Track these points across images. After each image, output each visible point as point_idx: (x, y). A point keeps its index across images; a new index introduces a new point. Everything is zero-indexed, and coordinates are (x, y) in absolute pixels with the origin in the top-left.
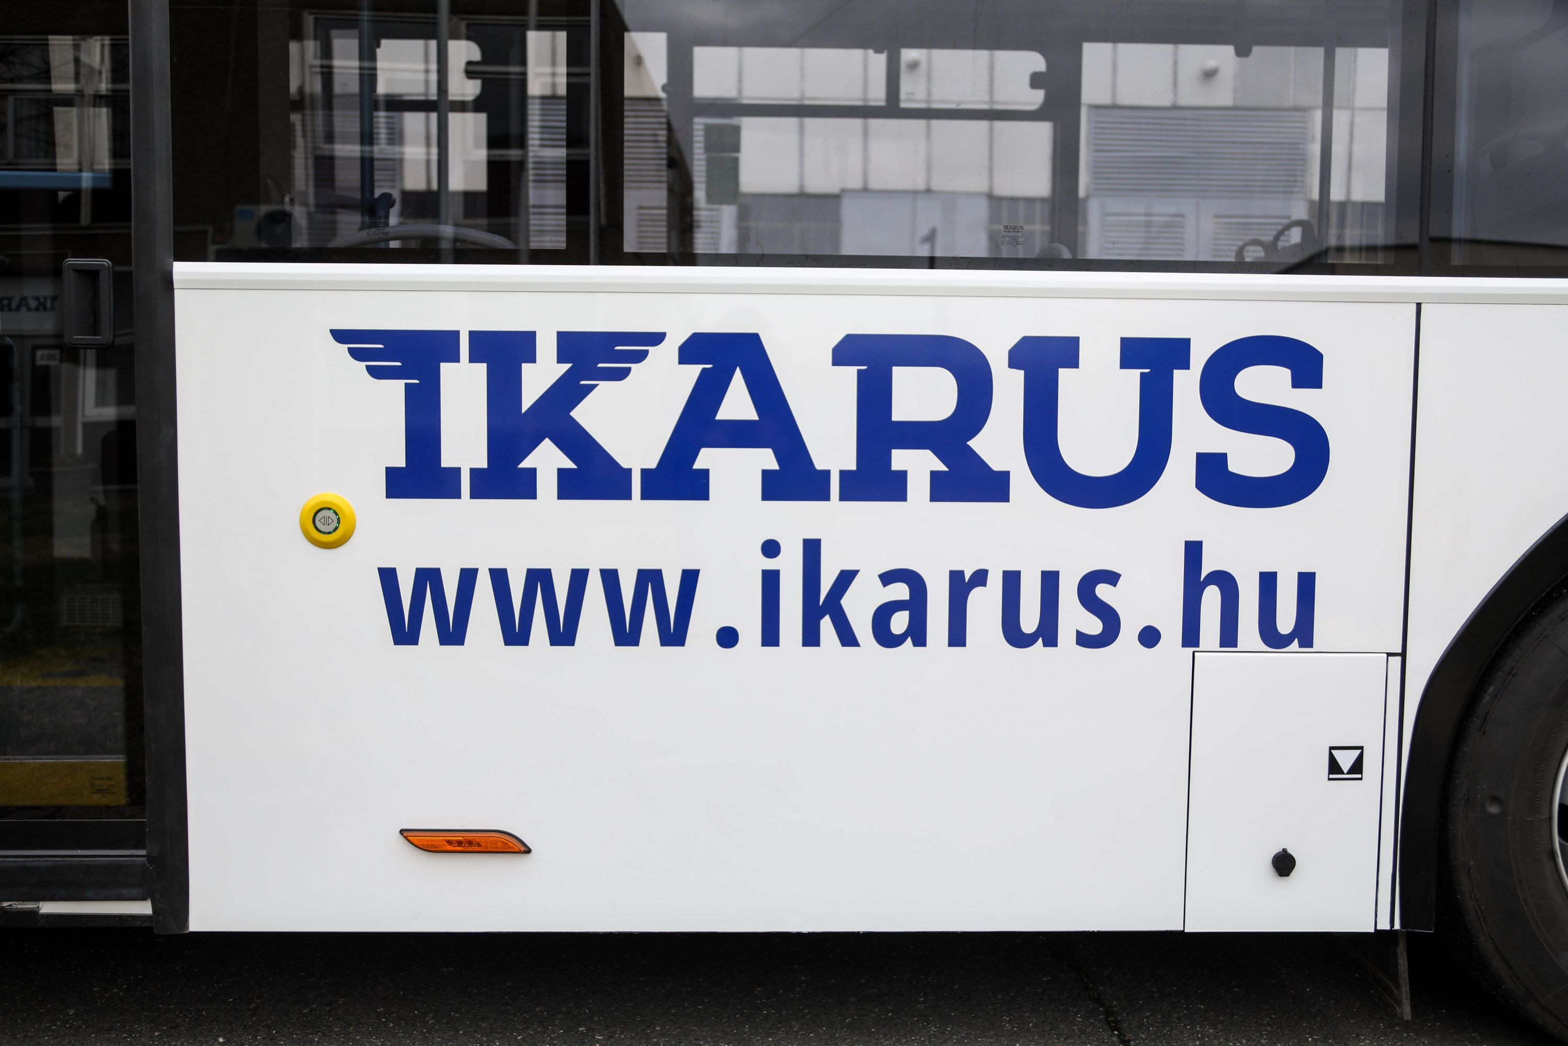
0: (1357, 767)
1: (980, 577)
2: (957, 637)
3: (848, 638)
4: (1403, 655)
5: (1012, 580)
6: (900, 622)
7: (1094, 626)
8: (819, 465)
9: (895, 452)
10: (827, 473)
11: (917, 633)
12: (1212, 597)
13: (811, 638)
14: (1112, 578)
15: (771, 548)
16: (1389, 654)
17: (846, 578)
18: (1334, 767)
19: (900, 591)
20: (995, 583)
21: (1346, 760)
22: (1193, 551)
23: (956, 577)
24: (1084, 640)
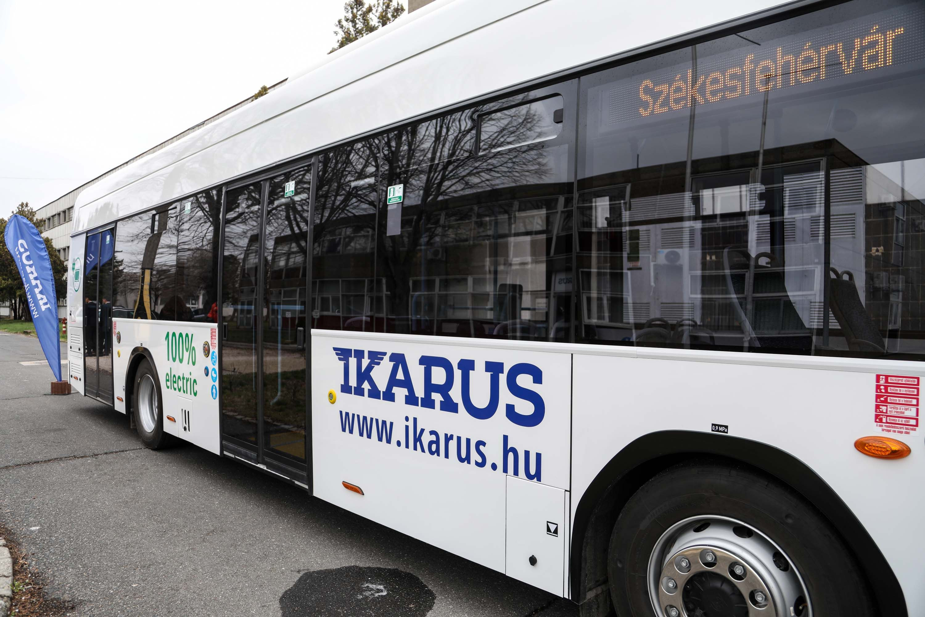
0: (556, 532)
1: (452, 437)
2: (447, 456)
3: (423, 451)
4: (570, 491)
5: (459, 438)
6: (434, 447)
7: (480, 460)
8: (416, 396)
9: (433, 394)
10: (418, 398)
11: (438, 452)
12: (511, 456)
13: (415, 449)
14: (484, 444)
15: (407, 419)
16: (566, 491)
17: (422, 431)
18: (549, 530)
19: (433, 438)
20: (455, 438)
21: (553, 528)
22: (506, 438)
23: (446, 435)
24: (477, 464)
